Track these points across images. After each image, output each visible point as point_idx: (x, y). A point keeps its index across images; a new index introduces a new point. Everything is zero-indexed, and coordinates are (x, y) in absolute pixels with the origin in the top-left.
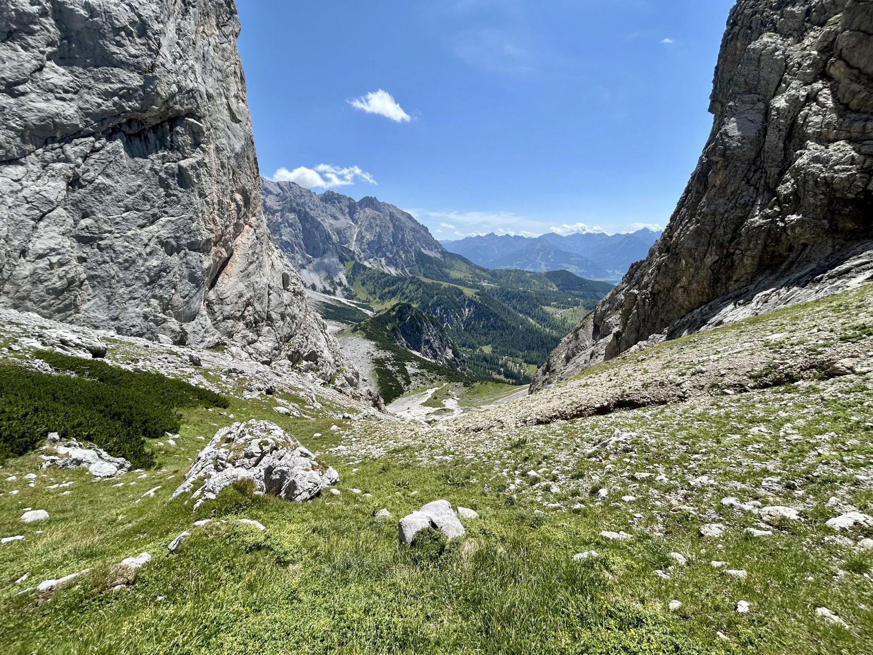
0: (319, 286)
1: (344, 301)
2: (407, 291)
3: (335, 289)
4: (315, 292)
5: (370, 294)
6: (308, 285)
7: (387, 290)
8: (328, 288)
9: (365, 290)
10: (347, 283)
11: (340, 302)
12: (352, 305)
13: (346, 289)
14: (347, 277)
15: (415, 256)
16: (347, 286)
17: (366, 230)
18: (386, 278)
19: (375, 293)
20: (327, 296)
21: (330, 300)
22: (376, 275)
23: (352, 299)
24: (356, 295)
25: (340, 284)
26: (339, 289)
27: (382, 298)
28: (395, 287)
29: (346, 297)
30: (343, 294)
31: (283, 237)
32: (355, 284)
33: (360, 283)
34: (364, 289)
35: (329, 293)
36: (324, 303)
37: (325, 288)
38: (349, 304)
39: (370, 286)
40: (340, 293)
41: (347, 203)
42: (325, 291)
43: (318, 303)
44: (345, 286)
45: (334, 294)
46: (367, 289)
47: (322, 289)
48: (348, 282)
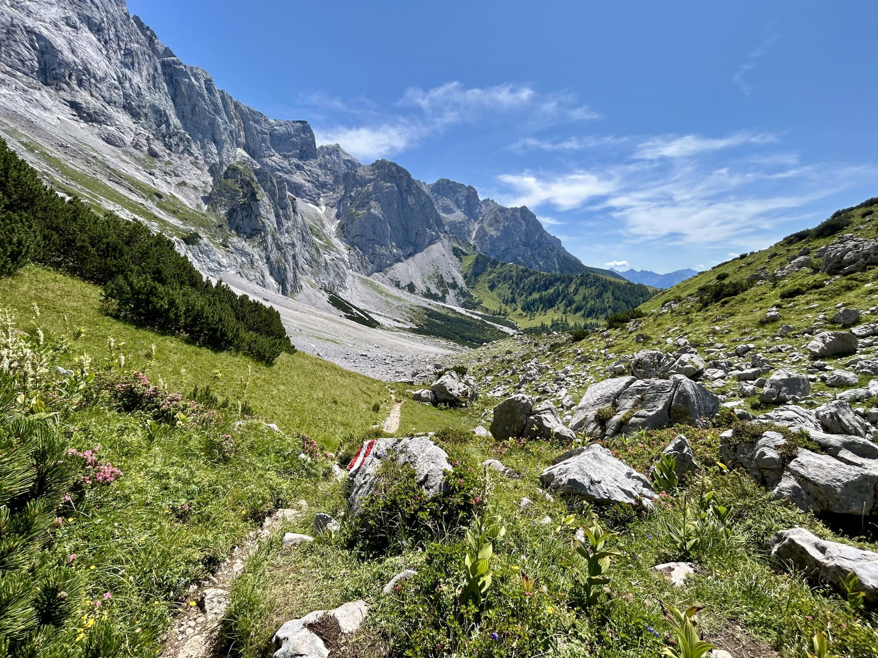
0: (420, 286)
1: (462, 310)
2: (578, 298)
3: (445, 292)
4: (412, 295)
5: (506, 302)
6: (403, 284)
7: (536, 295)
8: (434, 290)
9: (495, 296)
10: (464, 285)
11: (454, 311)
12: (476, 317)
13: (463, 294)
14: (465, 277)
15: (559, 263)
16: (465, 289)
17: (490, 225)
18: (533, 278)
19: (513, 301)
20: (432, 302)
21: (437, 306)
22: (514, 273)
23: (475, 308)
24: (480, 302)
25: (454, 286)
26: (452, 293)
27: (529, 308)
28: (551, 291)
29: (464, 306)
30: (458, 300)
31: (372, 210)
32: (478, 287)
33: (487, 285)
34: (494, 294)
35: (435, 297)
36: (425, 308)
37: (428, 290)
38: (469, 315)
39: (504, 289)
40: (454, 299)
41: (465, 193)
42: (429, 295)
43: (415, 309)
44: (461, 289)
45: (443, 299)
46: (499, 295)
47: (425, 290)
48: (467, 284)
